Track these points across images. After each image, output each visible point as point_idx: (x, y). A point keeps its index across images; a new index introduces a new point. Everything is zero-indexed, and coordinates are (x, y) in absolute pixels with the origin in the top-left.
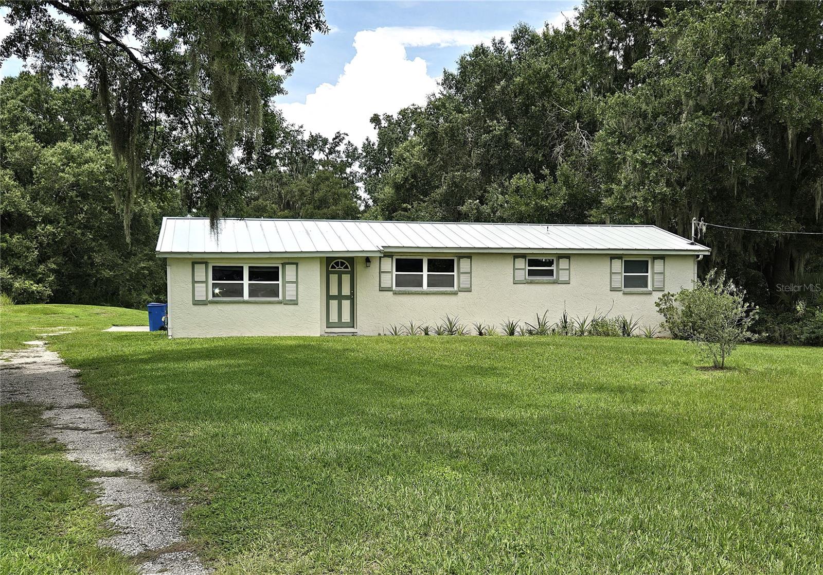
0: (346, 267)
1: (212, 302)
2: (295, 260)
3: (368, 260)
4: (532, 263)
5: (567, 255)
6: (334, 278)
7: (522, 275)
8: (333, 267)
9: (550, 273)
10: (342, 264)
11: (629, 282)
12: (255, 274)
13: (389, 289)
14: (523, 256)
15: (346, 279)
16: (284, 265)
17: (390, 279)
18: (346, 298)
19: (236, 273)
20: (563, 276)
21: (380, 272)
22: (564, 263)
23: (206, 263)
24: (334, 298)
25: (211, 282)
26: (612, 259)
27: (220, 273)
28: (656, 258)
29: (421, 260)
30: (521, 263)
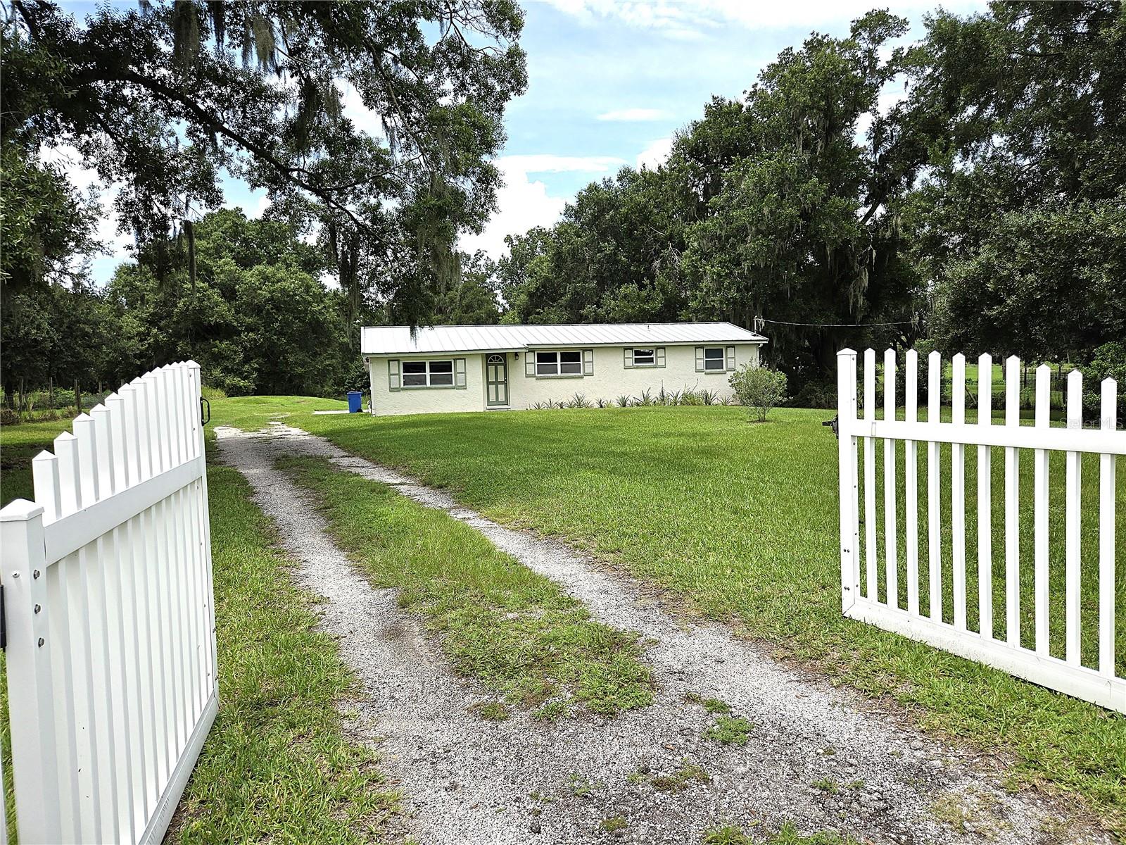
0: (501, 360)
1: (403, 389)
2: (463, 356)
3: (516, 354)
4: (637, 353)
5: (662, 347)
6: (492, 369)
7: (630, 362)
8: (491, 361)
9: (651, 360)
10: (498, 358)
11: (709, 365)
12: (435, 367)
13: (533, 376)
14: (631, 348)
15: (501, 368)
16: (455, 360)
17: (532, 369)
18: (501, 383)
19: (421, 367)
20: (661, 362)
21: (526, 363)
22: (661, 353)
23: (398, 361)
24: (492, 383)
25: (402, 374)
26: (696, 348)
27: (408, 367)
28: (728, 346)
29: (556, 354)
30: (629, 354)
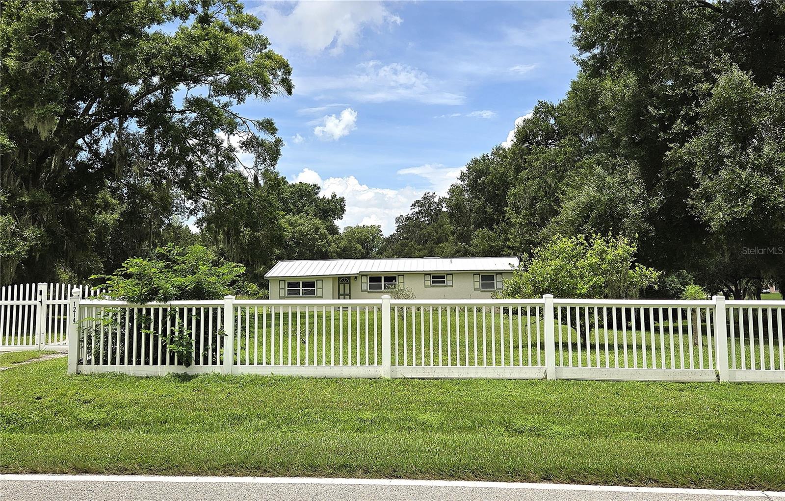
0: (347, 281)
1: (287, 297)
2: (321, 278)
3: (356, 277)
4: (434, 277)
5: (451, 273)
6: (342, 286)
7: (428, 283)
8: (341, 281)
9: (444, 282)
10: (346, 279)
11: (483, 286)
12: (306, 285)
13: (366, 291)
14: (429, 274)
15: (347, 286)
16: (317, 280)
17: (366, 286)
18: (347, 295)
19: (297, 285)
20: (450, 283)
21: (362, 283)
22: (449, 277)
24: (342, 295)
25: (287, 289)
26: (474, 275)
27: (290, 285)
28: (497, 274)
29: (381, 277)
30: (428, 277)
